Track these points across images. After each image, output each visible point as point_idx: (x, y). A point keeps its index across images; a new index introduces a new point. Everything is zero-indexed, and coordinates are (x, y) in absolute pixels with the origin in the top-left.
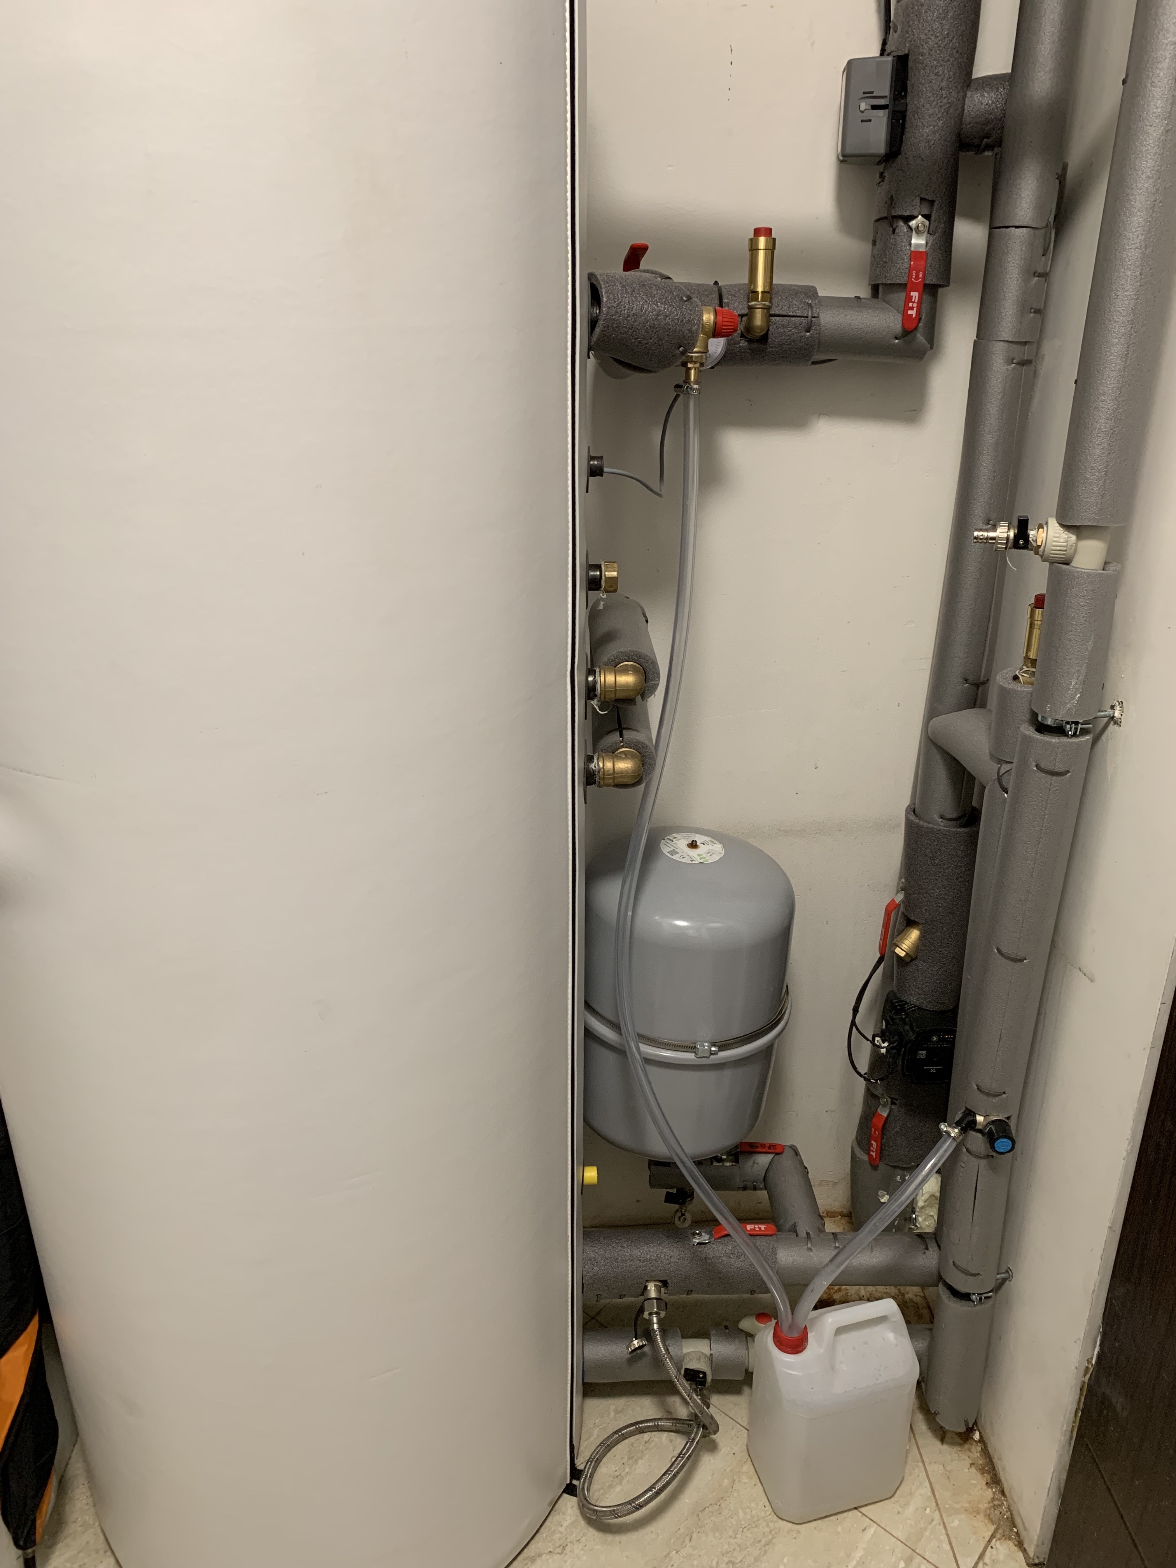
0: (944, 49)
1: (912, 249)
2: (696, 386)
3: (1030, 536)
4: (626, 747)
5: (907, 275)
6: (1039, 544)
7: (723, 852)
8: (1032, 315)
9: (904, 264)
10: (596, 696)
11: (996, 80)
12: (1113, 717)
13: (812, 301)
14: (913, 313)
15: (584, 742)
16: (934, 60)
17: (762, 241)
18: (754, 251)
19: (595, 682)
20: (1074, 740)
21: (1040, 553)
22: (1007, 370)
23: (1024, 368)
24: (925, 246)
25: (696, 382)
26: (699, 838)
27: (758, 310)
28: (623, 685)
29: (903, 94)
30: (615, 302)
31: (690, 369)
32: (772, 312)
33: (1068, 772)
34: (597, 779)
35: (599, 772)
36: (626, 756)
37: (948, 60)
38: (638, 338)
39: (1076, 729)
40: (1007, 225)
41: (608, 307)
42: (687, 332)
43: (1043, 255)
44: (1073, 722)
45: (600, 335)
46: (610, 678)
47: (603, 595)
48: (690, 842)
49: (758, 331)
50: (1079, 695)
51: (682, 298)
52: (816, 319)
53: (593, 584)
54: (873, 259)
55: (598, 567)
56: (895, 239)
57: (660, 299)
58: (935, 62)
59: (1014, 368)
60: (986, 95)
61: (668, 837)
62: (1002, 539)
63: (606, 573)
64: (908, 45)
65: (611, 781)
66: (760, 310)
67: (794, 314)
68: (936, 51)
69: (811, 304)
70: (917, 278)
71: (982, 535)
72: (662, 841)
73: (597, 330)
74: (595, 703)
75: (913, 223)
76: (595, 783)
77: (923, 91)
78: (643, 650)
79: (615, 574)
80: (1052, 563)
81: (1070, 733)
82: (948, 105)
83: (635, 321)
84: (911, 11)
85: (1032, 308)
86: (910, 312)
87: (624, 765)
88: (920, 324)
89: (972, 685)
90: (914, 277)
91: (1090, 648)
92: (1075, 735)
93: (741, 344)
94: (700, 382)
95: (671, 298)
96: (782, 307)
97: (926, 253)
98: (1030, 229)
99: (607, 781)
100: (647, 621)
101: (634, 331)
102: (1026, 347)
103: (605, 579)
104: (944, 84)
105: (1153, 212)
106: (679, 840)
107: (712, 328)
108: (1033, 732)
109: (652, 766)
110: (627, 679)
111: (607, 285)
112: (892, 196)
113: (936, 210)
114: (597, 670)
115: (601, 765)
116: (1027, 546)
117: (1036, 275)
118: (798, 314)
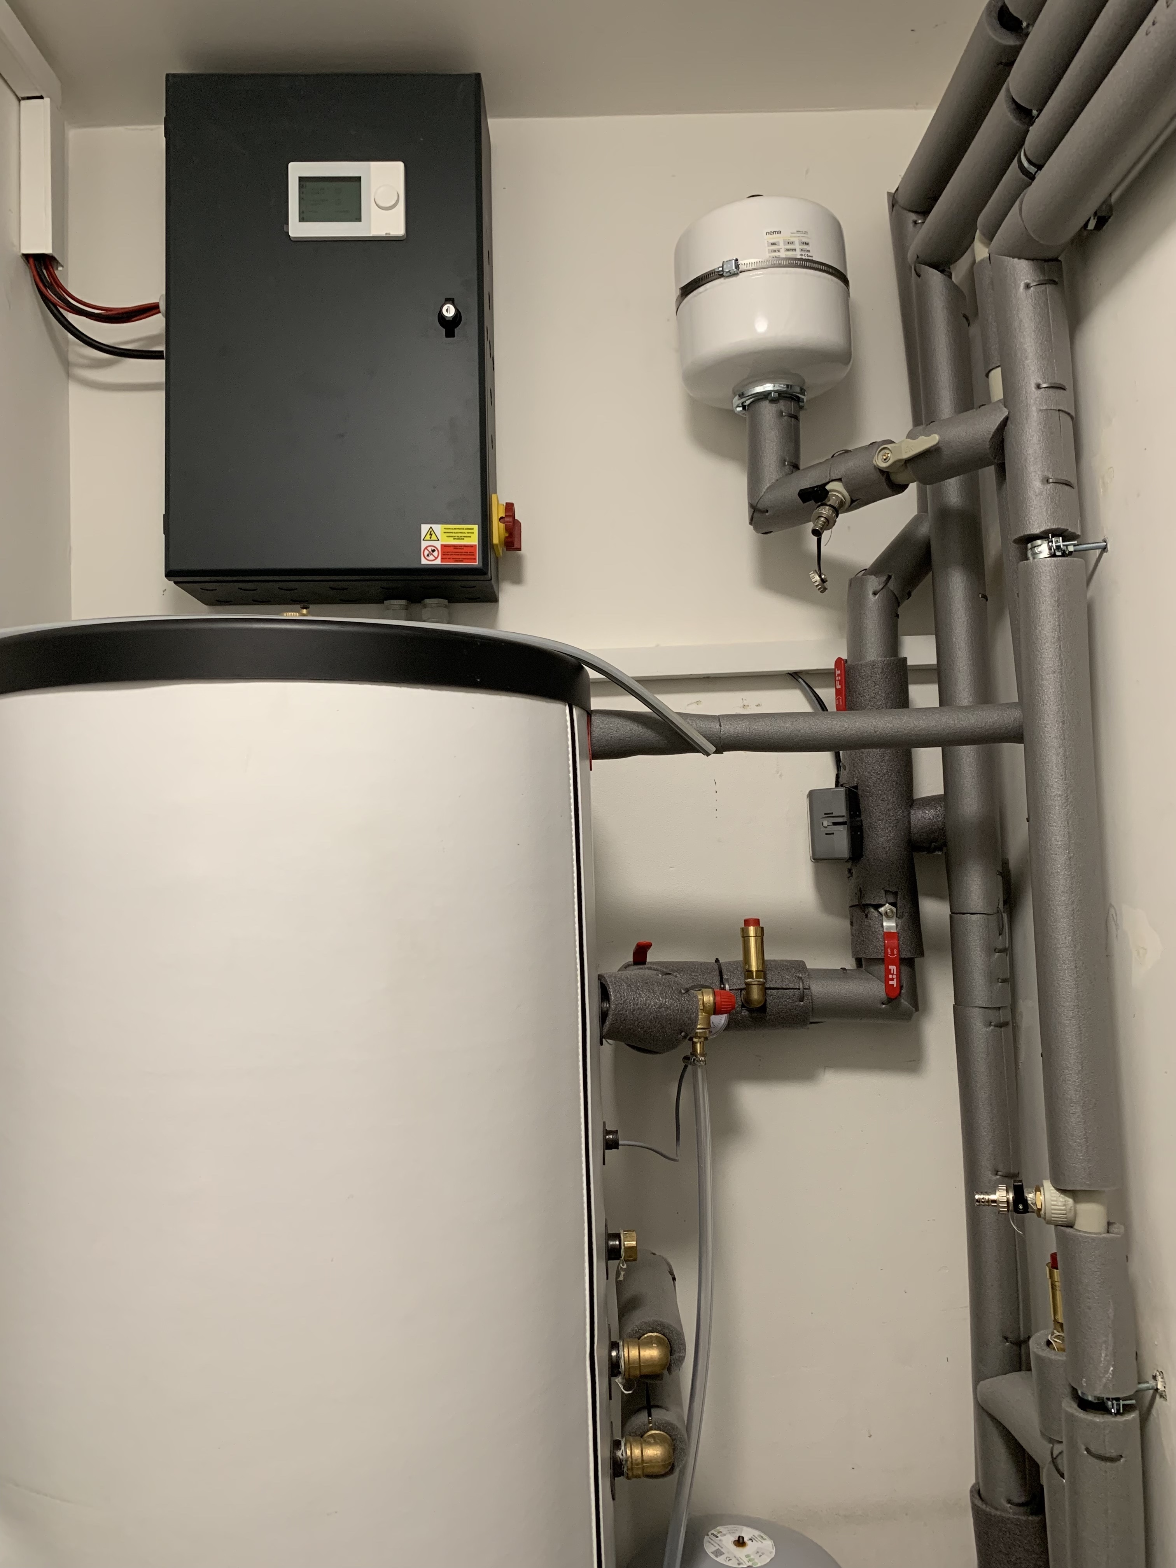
0: (885, 783)
1: (885, 931)
2: (702, 1058)
3: (1029, 1199)
4: (656, 1430)
5: (883, 951)
6: (1039, 1207)
7: (774, 1551)
8: (1000, 984)
9: (880, 943)
10: (619, 1373)
11: (933, 800)
12: (1157, 1389)
13: (802, 975)
14: (894, 983)
15: (609, 1424)
16: (879, 790)
17: (752, 930)
18: (746, 938)
19: (618, 1357)
20: (1119, 1419)
21: (1042, 1216)
22: (987, 1032)
23: (1002, 1029)
24: (895, 928)
25: (702, 1054)
26: (747, 1533)
27: (754, 986)
28: (647, 1360)
29: (858, 813)
30: (622, 999)
31: (696, 1043)
32: (767, 986)
33: (1121, 1456)
34: (625, 1470)
35: (626, 1461)
36: (656, 1441)
37: (891, 790)
38: (643, 1028)
39: (1118, 1405)
40: (962, 912)
41: (616, 1004)
42: (687, 1019)
43: (1000, 935)
44: (1113, 1399)
45: (610, 1027)
46: (634, 1353)
47: (623, 1266)
48: (737, 1539)
49: (756, 1003)
50: (1112, 1368)
51: (681, 991)
52: (807, 990)
53: (613, 1254)
54: (853, 937)
55: (617, 1236)
56: (868, 922)
57: (661, 994)
58: (880, 792)
59: (992, 1030)
60: (927, 812)
61: (713, 1532)
62: (1002, 1202)
63: (625, 1243)
64: (856, 780)
65: (640, 1472)
66: (756, 986)
67: (787, 987)
68: (879, 784)
69: (801, 977)
70: (892, 954)
71: (983, 1199)
72: (706, 1537)
73: (607, 1023)
74: (618, 1380)
75: (882, 910)
76: (623, 1475)
77: (874, 812)
78: (667, 1320)
79: (633, 1243)
80: (1056, 1226)
81: (1113, 1411)
82: (895, 821)
83: (640, 1014)
84: (854, 756)
85: (999, 979)
86: (891, 983)
87: (653, 1452)
88: (902, 991)
89: (1013, 1344)
90: (890, 953)
91: (1111, 1315)
92: (1118, 1413)
93: (743, 1014)
94: (706, 1054)
95: (671, 992)
96: (776, 982)
97: (897, 933)
98: (983, 915)
99: (635, 1472)
100: (674, 1279)
101: (639, 1022)
102: (1001, 1011)
103: (624, 1249)
104: (890, 806)
105: (1074, 918)
106: (725, 1535)
107: (712, 1006)
108: (1076, 1409)
109: (684, 1452)
110: (652, 1353)
111: (615, 986)
112: (860, 889)
113: (900, 899)
114: (621, 1344)
115: (629, 1452)
116: (1027, 1208)
117: (997, 951)
118: (791, 987)
